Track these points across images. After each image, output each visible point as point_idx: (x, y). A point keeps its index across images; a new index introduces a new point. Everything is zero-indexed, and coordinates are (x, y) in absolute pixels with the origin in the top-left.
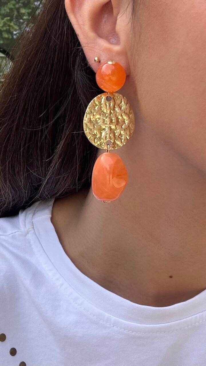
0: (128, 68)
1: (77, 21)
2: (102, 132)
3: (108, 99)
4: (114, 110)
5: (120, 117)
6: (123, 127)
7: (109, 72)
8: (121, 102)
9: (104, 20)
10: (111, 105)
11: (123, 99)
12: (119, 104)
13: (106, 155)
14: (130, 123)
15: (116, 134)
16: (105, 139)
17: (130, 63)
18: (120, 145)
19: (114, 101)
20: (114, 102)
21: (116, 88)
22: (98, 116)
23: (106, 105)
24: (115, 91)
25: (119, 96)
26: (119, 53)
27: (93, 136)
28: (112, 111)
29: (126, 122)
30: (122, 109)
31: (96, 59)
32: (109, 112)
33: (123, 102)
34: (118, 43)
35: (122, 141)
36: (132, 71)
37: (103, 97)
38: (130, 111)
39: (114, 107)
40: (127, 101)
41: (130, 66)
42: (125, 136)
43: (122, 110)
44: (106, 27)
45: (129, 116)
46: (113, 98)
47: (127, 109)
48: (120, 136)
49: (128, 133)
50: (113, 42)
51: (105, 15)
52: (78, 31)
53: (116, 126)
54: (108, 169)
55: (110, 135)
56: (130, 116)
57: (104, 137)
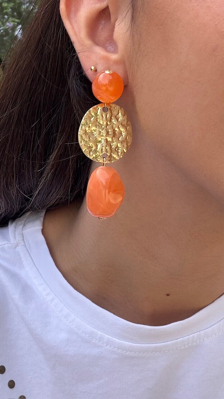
0: (126, 78)
1: (73, 28)
2: (98, 144)
3: (104, 110)
4: (111, 121)
5: (116, 129)
6: (120, 139)
7: (106, 82)
8: (118, 113)
9: (100, 27)
10: (108, 116)
11: (120, 110)
12: (116, 116)
13: (101, 168)
14: (128, 135)
15: (113, 147)
16: (100, 152)
17: (128, 73)
18: (117, 158)
19: (111, 112)
20: (111, 114)
21: (114, 99)
22: (94, 128)
23: (102, 116)
24: (112, 102)
25: (116, 107)
26: (117, 62)
27: (88, 149)
28: (108, 123)
29: (123, 134)
30: (119, 120)
31: (93, 68)
32: (105, 123)
33: (120, 114)
34: (115, 52)
35: (119, 154)
36: (130, 81)
37: (100, 108)
38: (127, 122)
39: (111, 118)
40: (125, 112)
41: (128, 76)
42: (122, 149)
43: (120, 122)
44: (103, 34)
45: (126, 128)
46: (110, 109)
47: (124, 120)
48: (116, 149)
49: (125, 146)
50: (110, 49)
51: (102, 21)
52: (73, 38)
53: (113, 138)
54: (104, 184)
55: (107, 148)
56: (128, 128)
57: (100, 149)
